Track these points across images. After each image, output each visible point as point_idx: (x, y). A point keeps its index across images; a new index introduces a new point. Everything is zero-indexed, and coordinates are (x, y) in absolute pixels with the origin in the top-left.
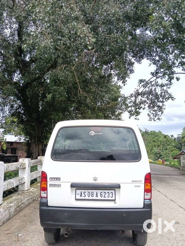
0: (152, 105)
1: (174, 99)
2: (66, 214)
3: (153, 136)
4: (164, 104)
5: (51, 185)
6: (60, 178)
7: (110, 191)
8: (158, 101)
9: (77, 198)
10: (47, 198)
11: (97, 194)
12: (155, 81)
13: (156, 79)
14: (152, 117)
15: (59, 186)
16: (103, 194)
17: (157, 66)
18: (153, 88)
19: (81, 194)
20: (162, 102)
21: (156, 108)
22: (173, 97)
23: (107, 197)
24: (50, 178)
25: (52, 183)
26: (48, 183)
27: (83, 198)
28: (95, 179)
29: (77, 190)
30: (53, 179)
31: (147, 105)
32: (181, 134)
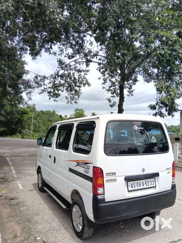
0: (70, 88)
1: (89, 85)
2: (124, 206)
3: (48, 116)
4: (81, 89)
5: (107, 181)
6: (115, 173)
7: (151, 180)
8: (75, 86)
9: (129, 190)
10: (104, 194)
11: (143, 184)
12: (74, 66)
13: (75, 64)
14: (70, 100)
15: (115, 180)
16: (147, 183)
17: (74, 50)
18: (72, 72)
19: (132, 185)
20: (80, 87)
21: (73, 92)
22: (90, 84)
23: (150, 185)
24: (106, 174)
25: (108, 179)
26: (104, 178)
27: (134, 189)
28: (143, 170)
29: (128, 183)
30: (109, 174)
31: (65, 88)
32: (73, 115)
